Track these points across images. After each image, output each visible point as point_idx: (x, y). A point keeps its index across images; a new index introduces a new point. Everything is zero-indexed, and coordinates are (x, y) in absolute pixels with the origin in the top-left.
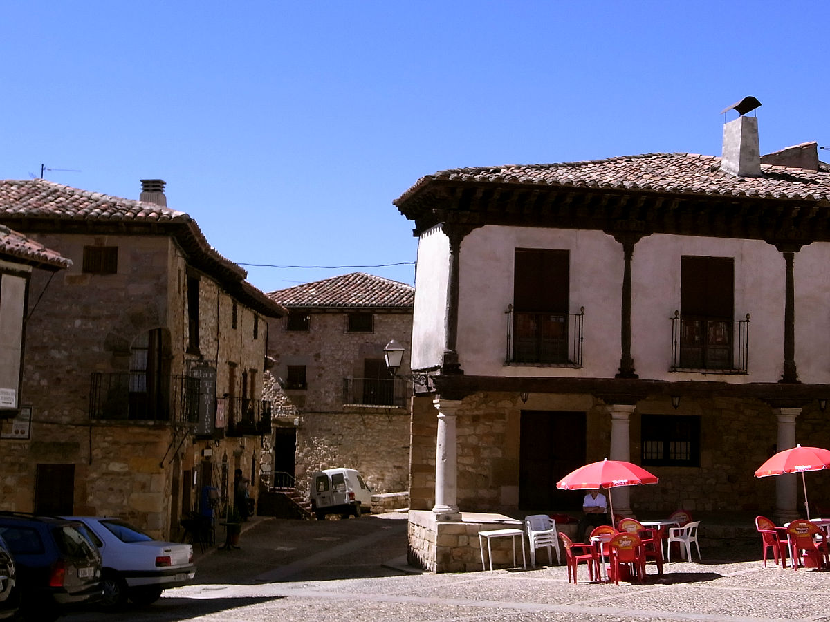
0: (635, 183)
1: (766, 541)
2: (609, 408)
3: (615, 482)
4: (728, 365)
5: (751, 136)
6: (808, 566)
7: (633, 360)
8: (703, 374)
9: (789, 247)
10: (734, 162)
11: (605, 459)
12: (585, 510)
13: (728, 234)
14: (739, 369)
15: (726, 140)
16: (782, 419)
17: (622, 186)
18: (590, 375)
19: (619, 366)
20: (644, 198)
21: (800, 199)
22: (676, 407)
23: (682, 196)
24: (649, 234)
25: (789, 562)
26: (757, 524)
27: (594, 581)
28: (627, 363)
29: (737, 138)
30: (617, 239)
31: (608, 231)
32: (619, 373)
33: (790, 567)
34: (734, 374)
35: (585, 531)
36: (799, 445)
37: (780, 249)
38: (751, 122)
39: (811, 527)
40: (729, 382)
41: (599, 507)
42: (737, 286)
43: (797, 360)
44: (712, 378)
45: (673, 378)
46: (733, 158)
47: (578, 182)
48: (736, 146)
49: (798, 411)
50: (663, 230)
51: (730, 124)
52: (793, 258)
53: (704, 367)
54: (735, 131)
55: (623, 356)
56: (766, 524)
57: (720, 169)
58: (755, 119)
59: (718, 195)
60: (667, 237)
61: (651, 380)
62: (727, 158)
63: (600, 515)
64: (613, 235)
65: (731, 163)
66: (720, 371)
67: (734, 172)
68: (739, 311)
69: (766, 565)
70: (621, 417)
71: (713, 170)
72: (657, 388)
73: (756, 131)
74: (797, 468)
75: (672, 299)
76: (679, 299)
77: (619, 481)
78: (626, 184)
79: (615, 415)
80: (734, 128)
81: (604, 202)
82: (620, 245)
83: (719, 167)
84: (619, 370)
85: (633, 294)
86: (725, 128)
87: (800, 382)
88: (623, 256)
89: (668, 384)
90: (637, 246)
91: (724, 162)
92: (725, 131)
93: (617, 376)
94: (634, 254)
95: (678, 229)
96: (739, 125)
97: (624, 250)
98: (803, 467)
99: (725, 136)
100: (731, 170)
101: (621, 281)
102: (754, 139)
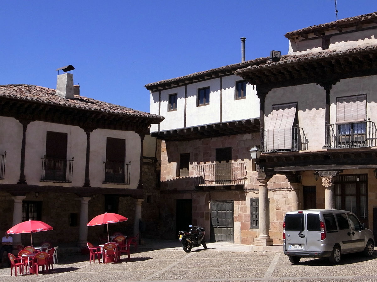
0: (32, 98)
1: (91, 253)
2: (13, 198)
3: (37, 230)
4: (64, 179)
5: (70, 82)
6: (109, 262)
7: (25, 176)
8: (54, 182)
9: (88, 130)
10: (64, 92)
11: (30, 220)
12: (2, 244)
13: (66, 123)
14: (69, 181)
15: (59, 82)
16: (83, 202)
17: (27, 99)
18: (7, 183)
19: (19, 179)
20: (35, 105)
21: (96, 111)
22: (37, 197)
23: (51, 105)
24: (34, 120)
25: (102, 260)
26: (88, 246)
27: (22, 274)
28: (22, 177)
29: (65, 82)
30: (20, 122)
31: (17, 118)
32: (19, 181)
33: (102, 263)
34: (66, 183)
35: (3, 253)
36: (106, 213)
37: (85, 131)
38: (71, 76)
39: (113, 245)
40: (64, 186)
41: (9, 242)
42: (68, 145)
43: (90, 177)
44: (57, 184)
45: (41, 184)
46: (62, 90)
47: (8, 95)
48: (64, 85)
49: (90, 199)
50: (40, 119)
51: (61, 75)
52: (90, 135)
53: (54, 180)
54: (63, 79)
55: (21, 174)
56: (91, 246)
57: (56, 94)
58: (72, 75)
59: (65, 106)
60: (41, 122)
61: (32, 185)
62: (59, 90)
63: (10, 245)
64: (18, 120)
65: (61, 92)
66: (61, 182)
67: (63, 96)
68: (69, 156)
69: (91, 263)
70: (19, 201)
71: (53, 95)
72: (35, 189)
73: (72, 80)
74: (108, 221)
75: (43, 150)
76: (45, 150)
77: (40, 229)
78: (28, 98)
79: (16, 201)
80: (63, 78)
81: (18, 105)
82: (21, 125)
83: (55, 93)
84: (19, 180)
85: (26, 147)
86: (58, 77)
87: (91, 187)
88: (23, 130)
89: (39, 187)
90: (29, 125)
91: (57, 91)
92: (58, 78)
93: (18, 183)
94: (27, 129)
95: (46, 120)
96: (65, 77)
97: (23, 127)
98: (110, 221)
99: (58, 80)
100: (61, 95)
101: (21, 141)
102: (72, 83)
